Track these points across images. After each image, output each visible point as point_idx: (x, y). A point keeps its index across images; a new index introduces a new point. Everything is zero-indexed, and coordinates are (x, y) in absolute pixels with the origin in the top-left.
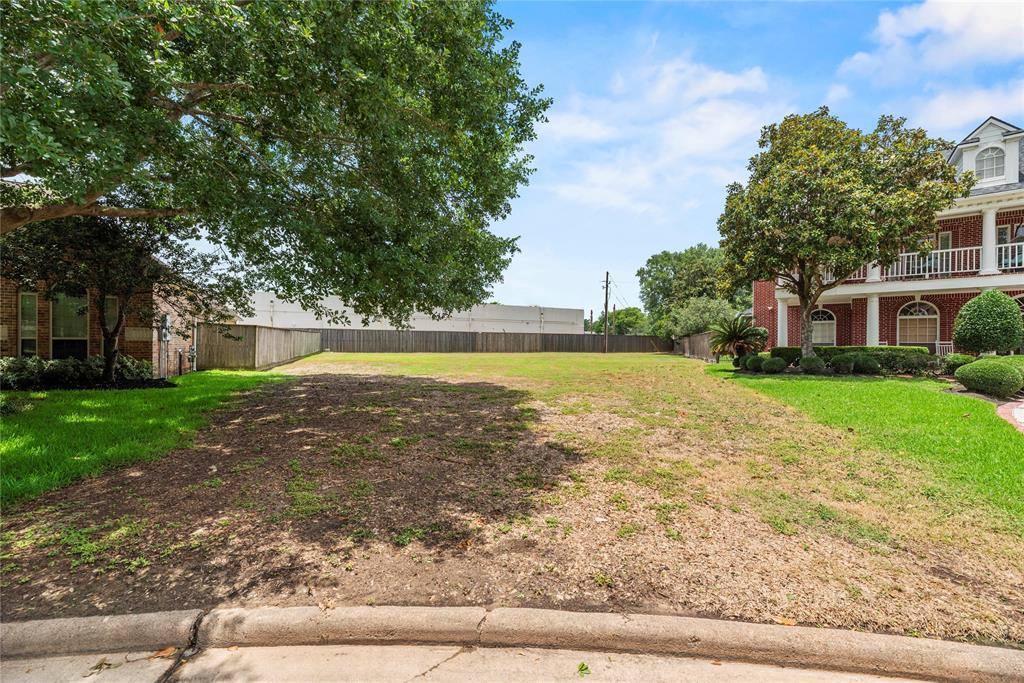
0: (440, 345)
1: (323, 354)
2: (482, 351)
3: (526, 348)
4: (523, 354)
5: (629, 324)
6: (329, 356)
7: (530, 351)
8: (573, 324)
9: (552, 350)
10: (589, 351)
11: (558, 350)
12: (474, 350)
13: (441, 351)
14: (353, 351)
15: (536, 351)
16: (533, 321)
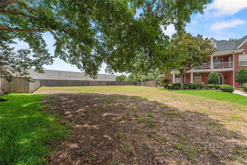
0: (79, 84)
1: (42, 87)
2: (91, 86)
3: (103, 85)
4: (102, 86)
5: (123, 79)
6: (43, 88)
7: (104, 86)
8: (113, 78)
9: (109, 85)
10: (118, 85)
11: (111, 85)
12: (89, 85)
13: (80, 86)
14: (52, 86)
15: (105, 85)
16: (103, 78)
